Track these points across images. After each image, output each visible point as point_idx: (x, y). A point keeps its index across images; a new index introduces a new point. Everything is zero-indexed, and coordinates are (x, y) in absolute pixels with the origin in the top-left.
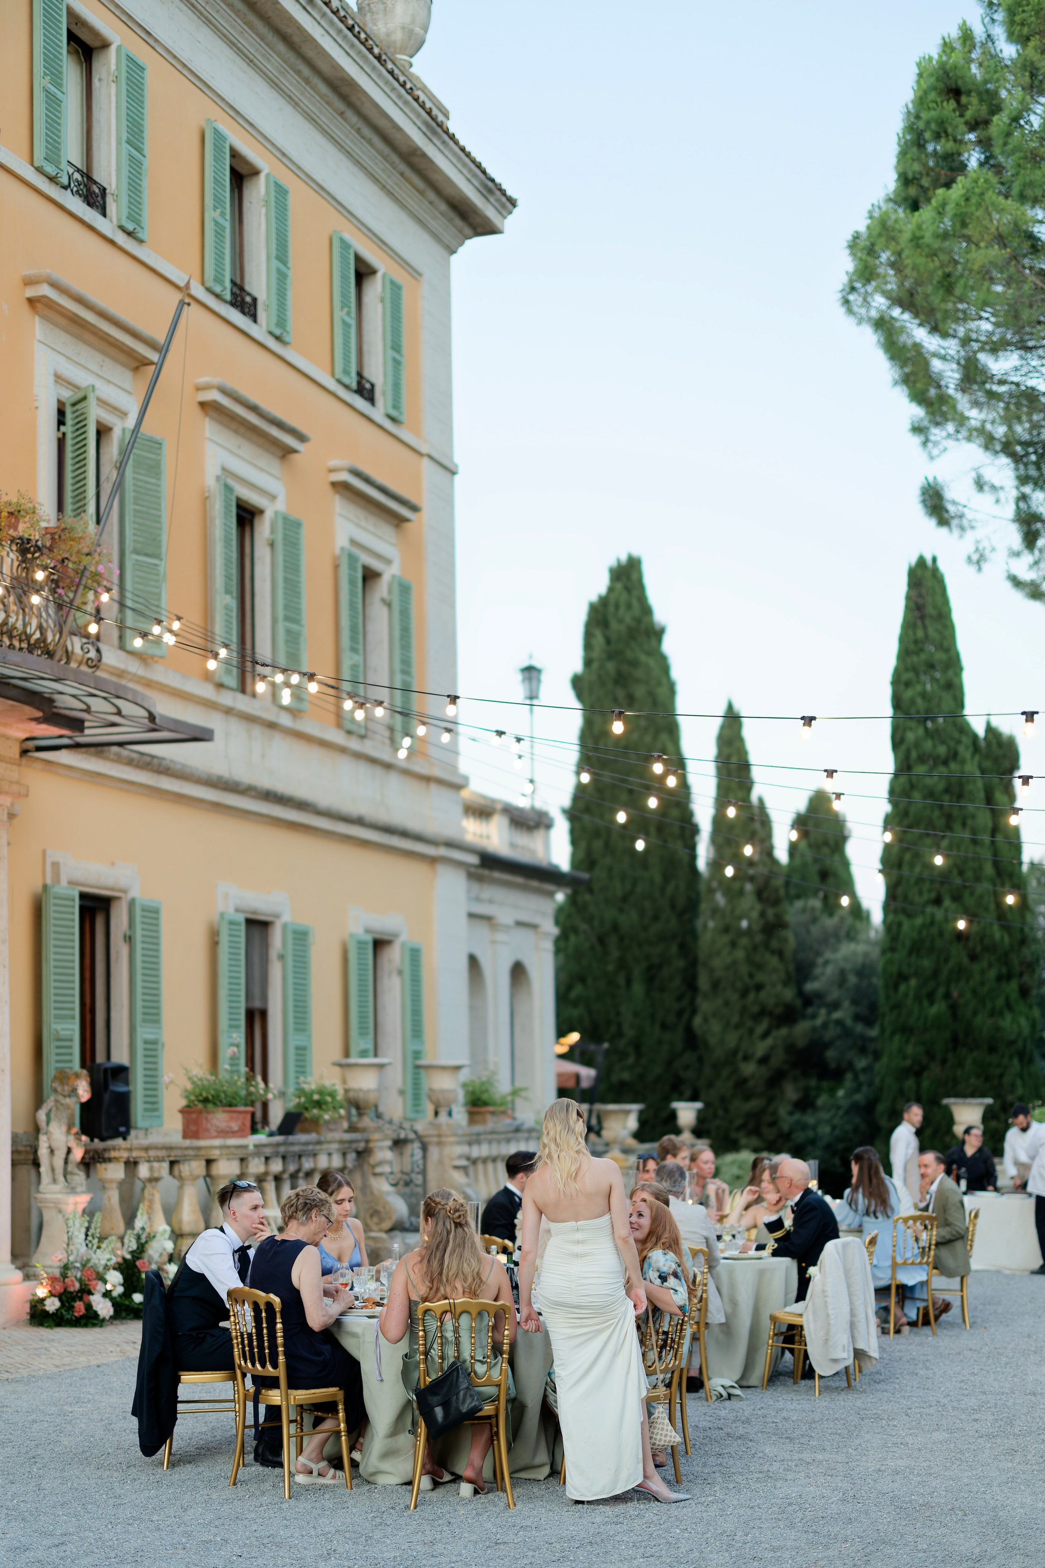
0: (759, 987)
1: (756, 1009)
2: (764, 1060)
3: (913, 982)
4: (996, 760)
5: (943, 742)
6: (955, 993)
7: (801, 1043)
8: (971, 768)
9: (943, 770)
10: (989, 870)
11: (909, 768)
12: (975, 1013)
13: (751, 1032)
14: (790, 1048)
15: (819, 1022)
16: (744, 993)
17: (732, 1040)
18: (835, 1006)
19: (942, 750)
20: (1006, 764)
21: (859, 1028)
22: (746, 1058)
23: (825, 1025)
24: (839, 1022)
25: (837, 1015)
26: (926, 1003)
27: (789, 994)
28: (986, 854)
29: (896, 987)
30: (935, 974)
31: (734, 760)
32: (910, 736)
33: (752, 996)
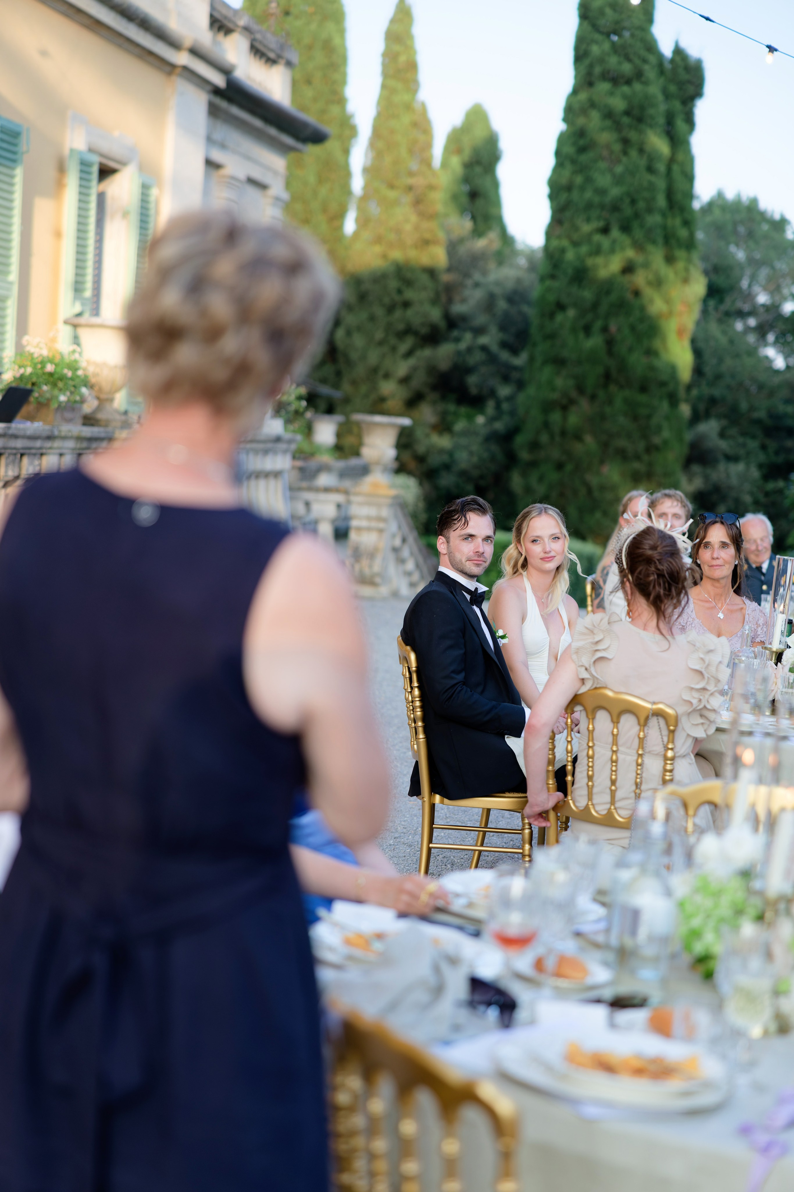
0: (406, 304)
1: (401, 327)
2: (405, 381)
3: (571, 313)
4: (681, 85)
5: (628, 59)
6: (613, 328)
7: (444, 365)
8: (655, 90)
9: (625, 89)
10: (661, 201)
11: (591, 84)
12: (631, 350)
13: (394, 349)
14: (432, 370)
15: (463, 346)
16: (391, 309)
17: (373, 357)
18: (479, 331)
19: (627, 68)
20: (691, 89)
21: (505, 356)
22: (387, 376)
23: (469, 350)
24: (484, 349)
25: (484, 340)
26: (581, 335)
27: (435, 314)
28: (661, 184)
29: (552, 316)
30: (595, 306)
31: (402, 59)
32: (595, 50)
33: (398, 314)
